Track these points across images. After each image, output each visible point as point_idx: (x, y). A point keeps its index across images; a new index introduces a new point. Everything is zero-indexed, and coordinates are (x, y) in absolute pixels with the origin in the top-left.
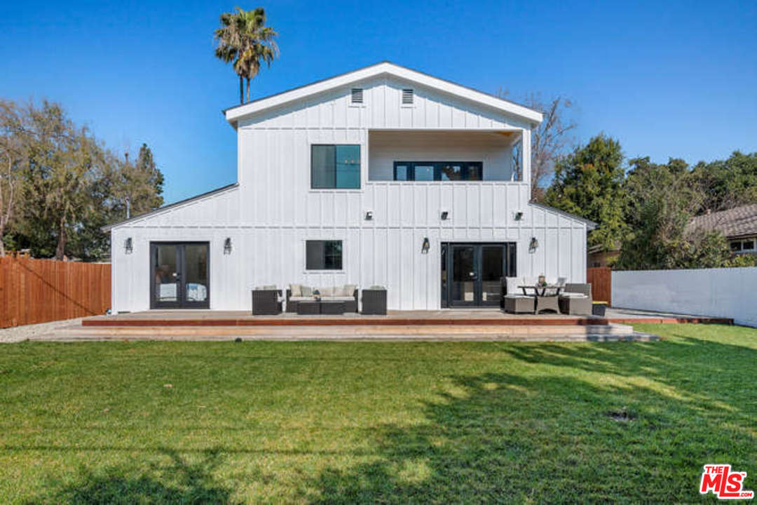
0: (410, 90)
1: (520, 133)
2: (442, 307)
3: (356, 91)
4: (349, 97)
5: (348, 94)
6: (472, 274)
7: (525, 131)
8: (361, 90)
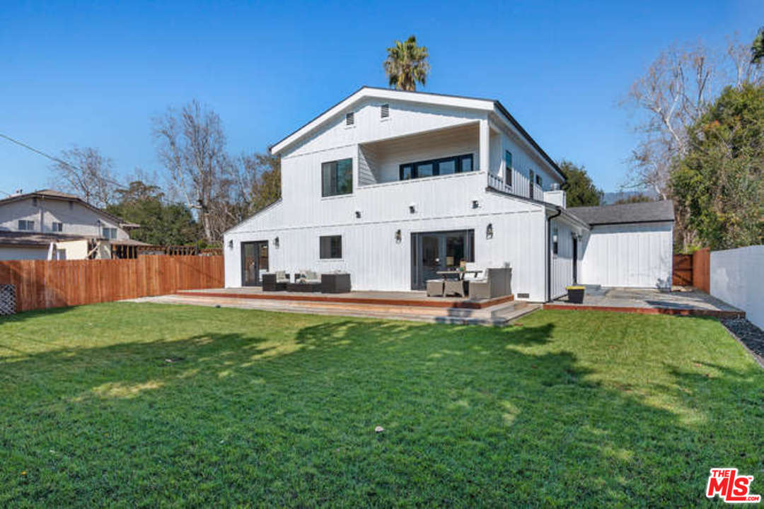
0: (386, 105)
1: (478, 124)
2: (412, 289)
3: (349, 116)
4: (345, 121)
5: (344, 119)
6: (438, 260)
7: (481, 120)
8: (352, 114)
